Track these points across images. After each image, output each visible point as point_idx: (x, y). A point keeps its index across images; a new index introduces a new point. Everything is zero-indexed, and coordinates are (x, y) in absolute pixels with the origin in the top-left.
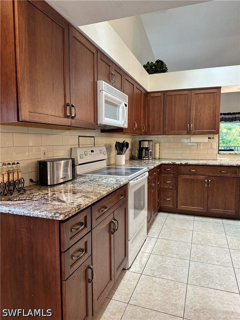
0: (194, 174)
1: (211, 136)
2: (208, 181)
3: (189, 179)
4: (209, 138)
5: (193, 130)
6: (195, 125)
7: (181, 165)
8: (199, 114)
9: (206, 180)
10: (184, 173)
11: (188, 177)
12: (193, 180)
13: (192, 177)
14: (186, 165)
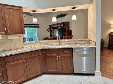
0: (17, 60)
1: (20, 35)
2: (26, 61)
3: (14, 64)
4: (19, 36)
5: (9, 32)
6: (10, 28)
7: (7, 56)
8: (12, 22)
9: (25, 61)
10: (10, 61)
11: (13, 63)
12: (17, 64)
13: (16, 62)
14: (11, 55)
